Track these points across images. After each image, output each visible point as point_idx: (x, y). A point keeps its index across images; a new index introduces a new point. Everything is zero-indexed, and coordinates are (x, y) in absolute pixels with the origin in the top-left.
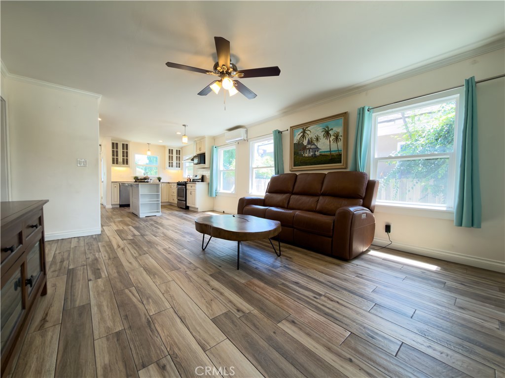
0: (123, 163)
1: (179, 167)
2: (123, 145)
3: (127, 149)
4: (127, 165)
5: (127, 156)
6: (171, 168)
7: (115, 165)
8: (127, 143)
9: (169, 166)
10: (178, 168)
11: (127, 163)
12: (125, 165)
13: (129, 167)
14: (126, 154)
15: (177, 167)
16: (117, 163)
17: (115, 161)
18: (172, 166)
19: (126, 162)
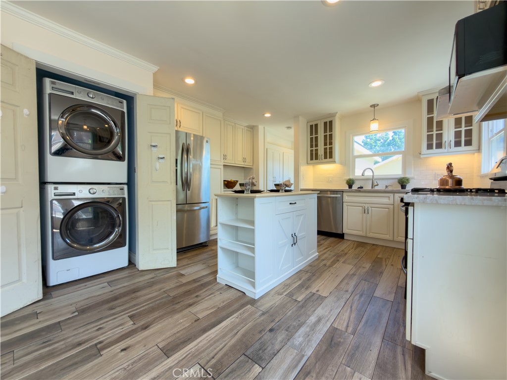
0: (326, 157)
1: (468, 143)
2: (325, 123)
3: (331, 130)
4: (331, 160)
5: (331, 143)
6: (434, 150)
7: (314, 161)
8: (330, 119)
9: (430, 147)
10: (463, 147)
11: (331, 157)
12: (328, 160)
13: (334, 162)
14: (329, 140)
15: (458, 144)
16: (316, 158)
17: (314, 156)
18: (439, 146)
19: (329, 155)
